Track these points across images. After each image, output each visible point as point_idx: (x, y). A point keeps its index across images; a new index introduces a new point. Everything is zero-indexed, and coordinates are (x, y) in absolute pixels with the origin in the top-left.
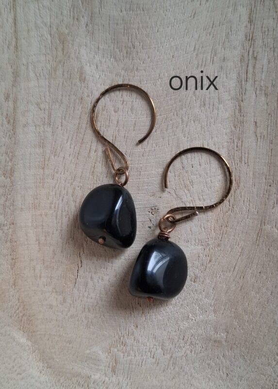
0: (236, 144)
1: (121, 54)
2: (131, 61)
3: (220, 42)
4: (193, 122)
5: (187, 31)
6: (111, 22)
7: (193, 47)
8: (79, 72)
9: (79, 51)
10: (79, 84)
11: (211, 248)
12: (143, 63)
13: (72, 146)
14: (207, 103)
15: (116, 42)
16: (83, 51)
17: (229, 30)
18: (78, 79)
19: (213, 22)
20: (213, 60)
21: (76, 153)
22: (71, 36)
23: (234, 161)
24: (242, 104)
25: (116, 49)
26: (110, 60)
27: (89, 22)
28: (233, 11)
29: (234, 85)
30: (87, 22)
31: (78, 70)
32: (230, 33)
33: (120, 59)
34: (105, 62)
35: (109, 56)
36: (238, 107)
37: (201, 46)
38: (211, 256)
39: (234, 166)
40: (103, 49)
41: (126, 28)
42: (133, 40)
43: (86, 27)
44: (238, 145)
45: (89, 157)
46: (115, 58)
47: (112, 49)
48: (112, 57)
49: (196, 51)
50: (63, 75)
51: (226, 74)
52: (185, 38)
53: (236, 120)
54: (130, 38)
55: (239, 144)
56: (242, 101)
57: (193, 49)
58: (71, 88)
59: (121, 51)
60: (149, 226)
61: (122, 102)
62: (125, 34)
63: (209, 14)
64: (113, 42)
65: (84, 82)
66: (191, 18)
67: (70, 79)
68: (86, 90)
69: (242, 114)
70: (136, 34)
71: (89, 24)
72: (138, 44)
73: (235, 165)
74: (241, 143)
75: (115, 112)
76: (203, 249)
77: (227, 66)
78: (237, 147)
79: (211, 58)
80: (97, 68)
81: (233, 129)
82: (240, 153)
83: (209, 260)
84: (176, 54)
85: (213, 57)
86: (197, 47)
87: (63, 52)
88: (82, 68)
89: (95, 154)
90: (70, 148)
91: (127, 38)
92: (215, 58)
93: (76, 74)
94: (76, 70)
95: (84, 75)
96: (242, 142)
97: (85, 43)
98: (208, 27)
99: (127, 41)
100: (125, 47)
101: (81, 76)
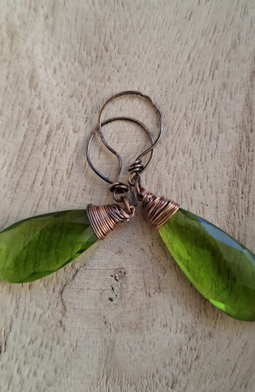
0: (241, 188)
1: (89, 58)
2: (101, 67)
3: (224, 52)
4: (181, 154)
5: (179, 35)
6: (78, 17)
7: (187, 56)
8: (29, 77)
9: (33, 48)
10: (27, 91)
11: (199, 338)
12: (118, 71)
13: (10, 174)
14: (202, 129)
15: (83, 42)
16: (38, 49)
17: (237, 38)
18: (27, 86)
19: (216, 26)
20: (213, 74)
21: (13, 184)
22: (24, 29)
23: (238, 213)
24: (251, 135)
25: (82, 51)
26: (73, 65)
27: (50, 14)
28: (242, 15)
29: (241, 109)
30: (48, 14)
31: (28, 74)
32: (238, 41)
33: (86, 65)
34: (67, 66)
35: (72, 60)
36: (245, 139)
37: (198, 55)
38: (199, 350)
39: (238, 220)
40: (66, 49)
41: (98, 25)
42: (107, 41)
43: (45, 20)
44: (244, 189)
45: (32, 190)
46: (80, 62)
47: (77, 50)
48: (77, 60)
49: (191, 61)
50: (7, 77)
51: (231, 93)
52: (176, 44)
53: (242, 156)
54: (102, 39)
55: (246, 189)
56: (252, 131)
57: (186, 58)
58: (17, 96)
59: (89, 54)
60: (110, 297)
61: (85, 120)
62: (96, 33)
63: (210, 16)
64: (79, 41)
65: (35, 89)
66: (185, 20)
67: (17, 83)
68: (37, 100)
69: (251, 149)
70: (111, 33)
71: (49, 16)
72: (113, 46)
73: (238, 218)
74: (248, 188)
75: (75, 132)
76: (188, 339)
77: (232, 84)
78: (242, 193)
79: (210, 72)
80: (55, 72)
81: (237, 167)
82: (247, 202)
83: (195, 356)
84: (163, 62)
85: (214, 71)
86: (192, 56)
87: (11, 48)
88: (34, 71)
89: (42, 187)
90: (7, 176)
91: (98, 39)
92: (216, 72)
93: (25, 77)
94: (26, 72)
95: (36, 81)
96: (250, 186)
97: (41, 40)
98: (207, 33)
99: (98, 41)
100: (95, 49)
101: (31, 81)
